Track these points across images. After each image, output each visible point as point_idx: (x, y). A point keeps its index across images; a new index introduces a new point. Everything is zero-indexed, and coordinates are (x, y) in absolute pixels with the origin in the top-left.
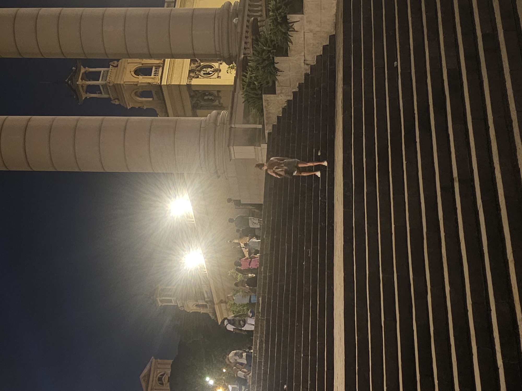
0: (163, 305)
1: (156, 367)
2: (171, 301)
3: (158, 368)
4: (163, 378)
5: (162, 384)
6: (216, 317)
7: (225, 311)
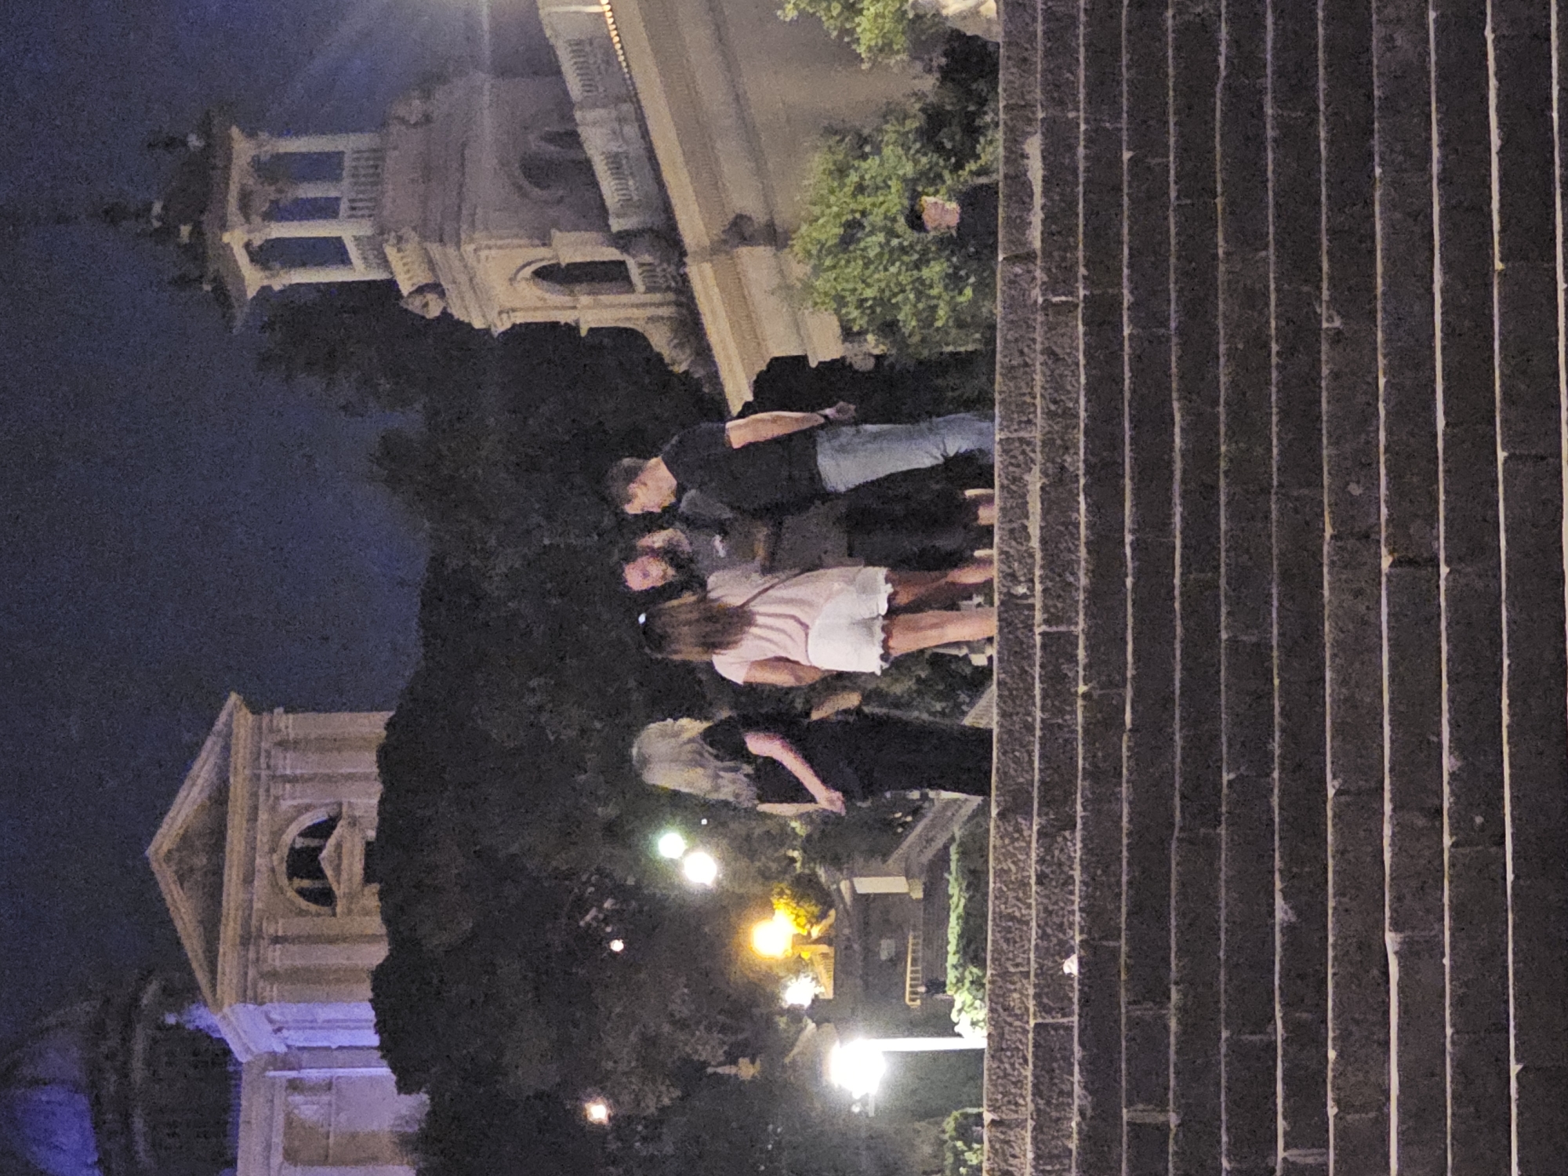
0: (277, 287)
1: (264, 773)
2: (333, 252)
3: (286, 779)
4: (324, 853)
5: (324, 897)
6: (704, 353)
7: (773, 301)
